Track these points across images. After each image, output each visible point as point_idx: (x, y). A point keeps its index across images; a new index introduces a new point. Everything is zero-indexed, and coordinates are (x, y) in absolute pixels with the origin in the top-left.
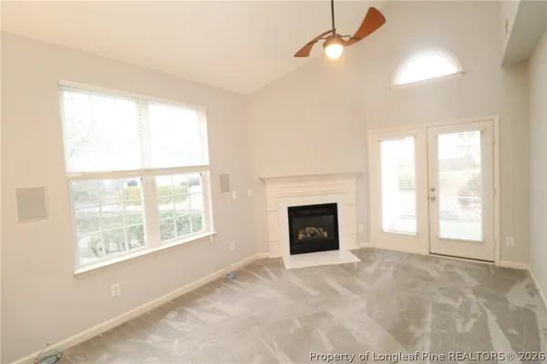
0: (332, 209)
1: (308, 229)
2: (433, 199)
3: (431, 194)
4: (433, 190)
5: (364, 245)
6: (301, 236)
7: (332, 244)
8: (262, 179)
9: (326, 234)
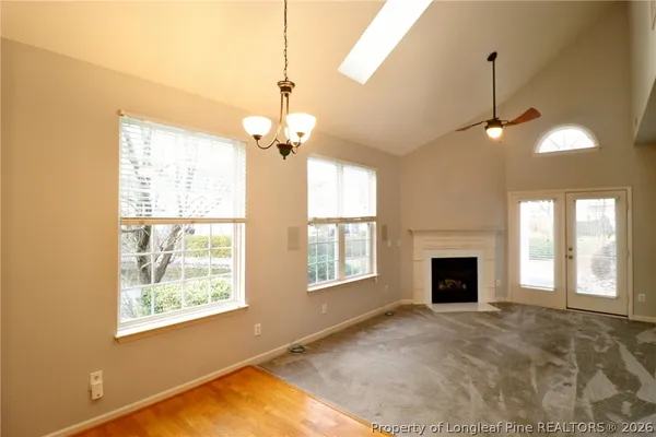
0: (472, 262)
1: (447, 281)
2: (571, 257)
3: (570, 253)
4: (571, 249)
5: (502, 299)
6: (441, 286)
7: (471, 295)
8: (410, 231)
9: (464, 287)
